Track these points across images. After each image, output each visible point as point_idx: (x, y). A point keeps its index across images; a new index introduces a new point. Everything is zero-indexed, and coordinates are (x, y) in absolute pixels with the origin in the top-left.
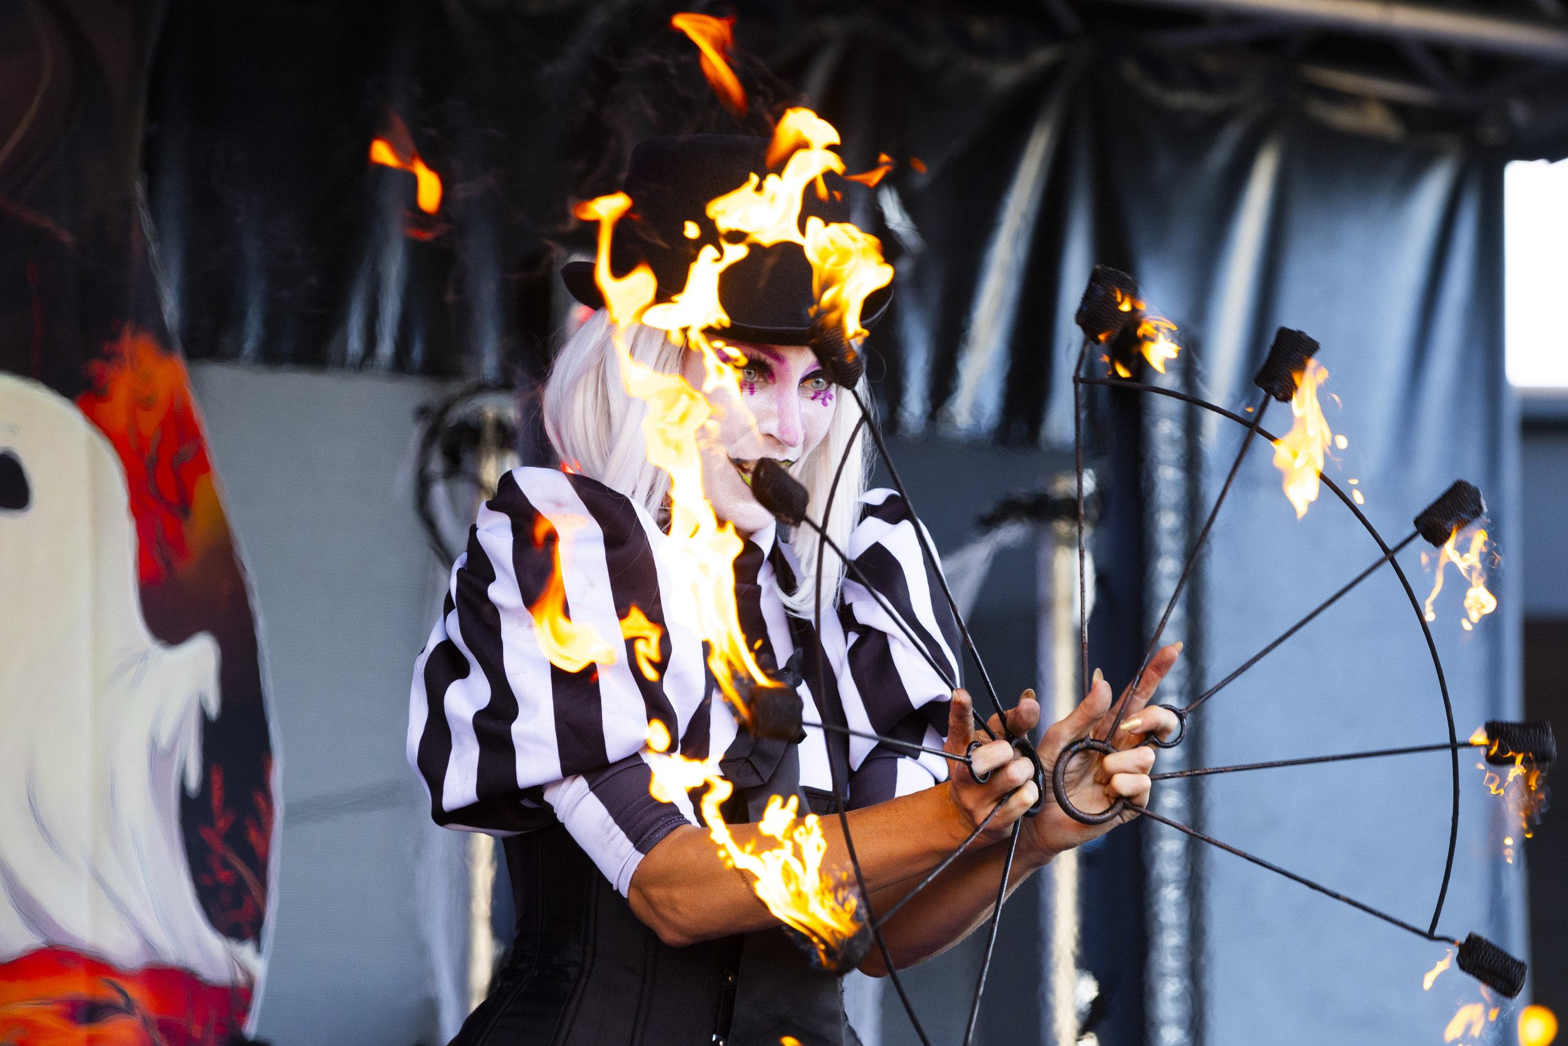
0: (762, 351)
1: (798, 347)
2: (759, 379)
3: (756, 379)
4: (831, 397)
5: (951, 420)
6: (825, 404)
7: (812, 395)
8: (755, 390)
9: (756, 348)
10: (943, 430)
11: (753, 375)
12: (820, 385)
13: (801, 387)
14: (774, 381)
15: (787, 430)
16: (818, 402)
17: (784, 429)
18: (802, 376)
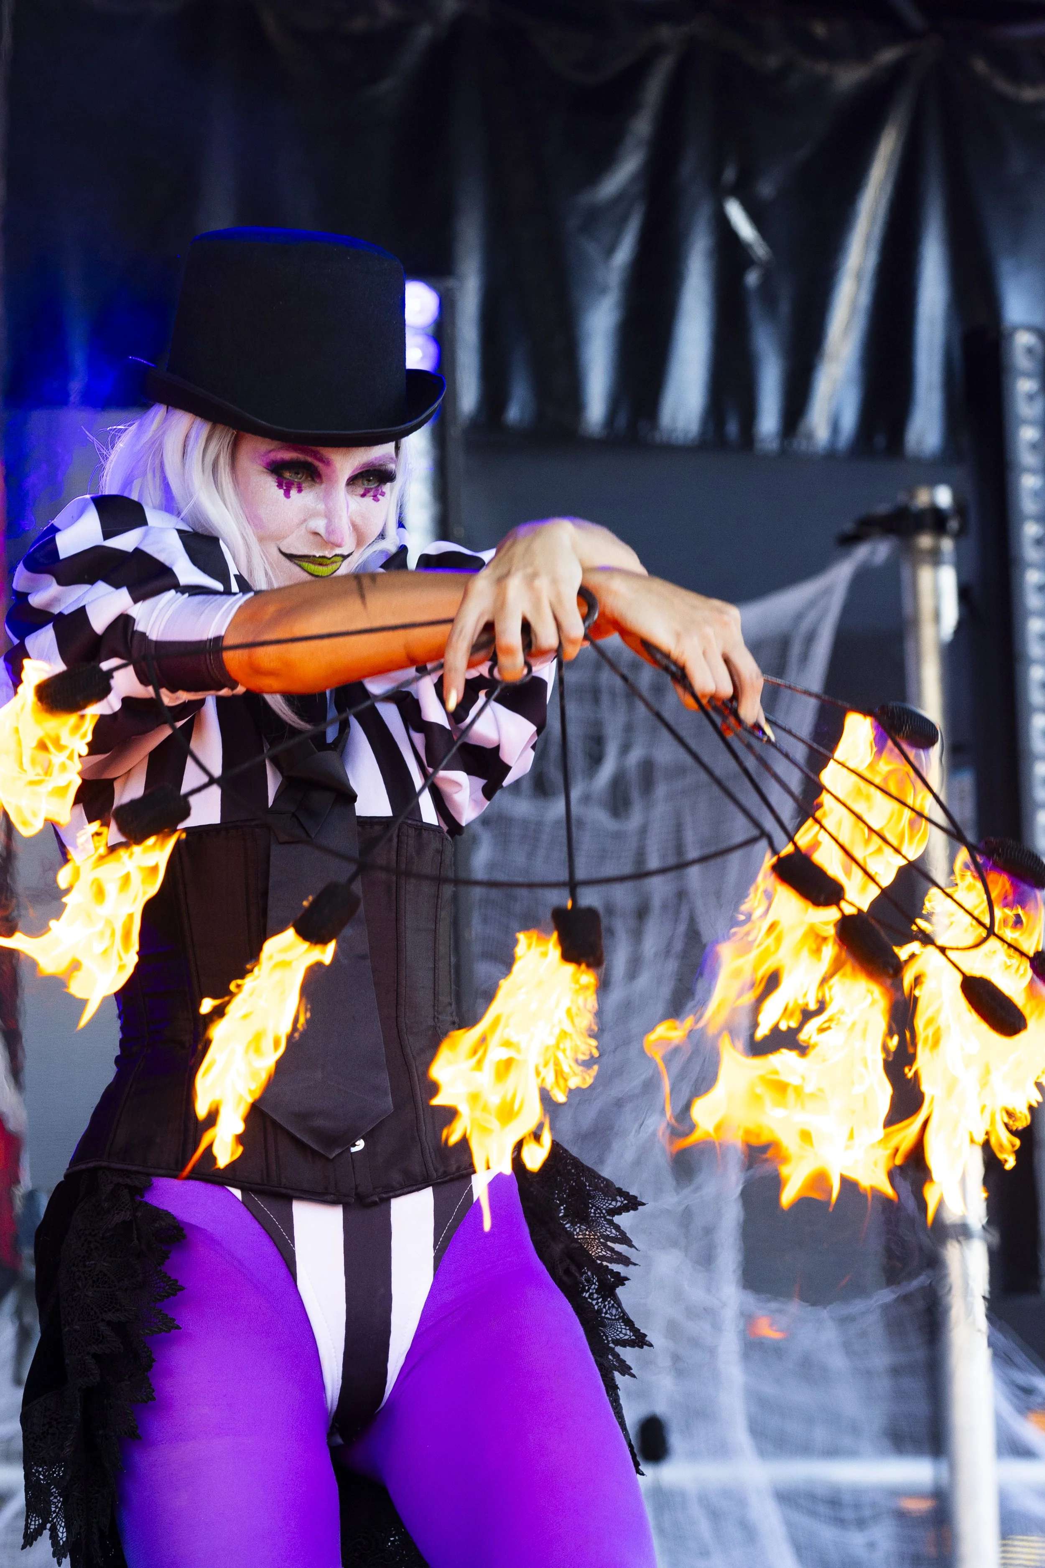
0: (308, 455)
1: (344, 450)
2: (306, 480)
3: (303, 480)
4: (383, 494)
5: (810, 436)
6: (376, 500)
7: (362, 492)
8: (303, 489)
10: (800, 444)
11: (300, 477)
12: (371, 483)
13: (350, 486)
14: (321, 482)
15: (334, 531)
16: (369, 500)
17: (330, 530)
18: (352, 475)
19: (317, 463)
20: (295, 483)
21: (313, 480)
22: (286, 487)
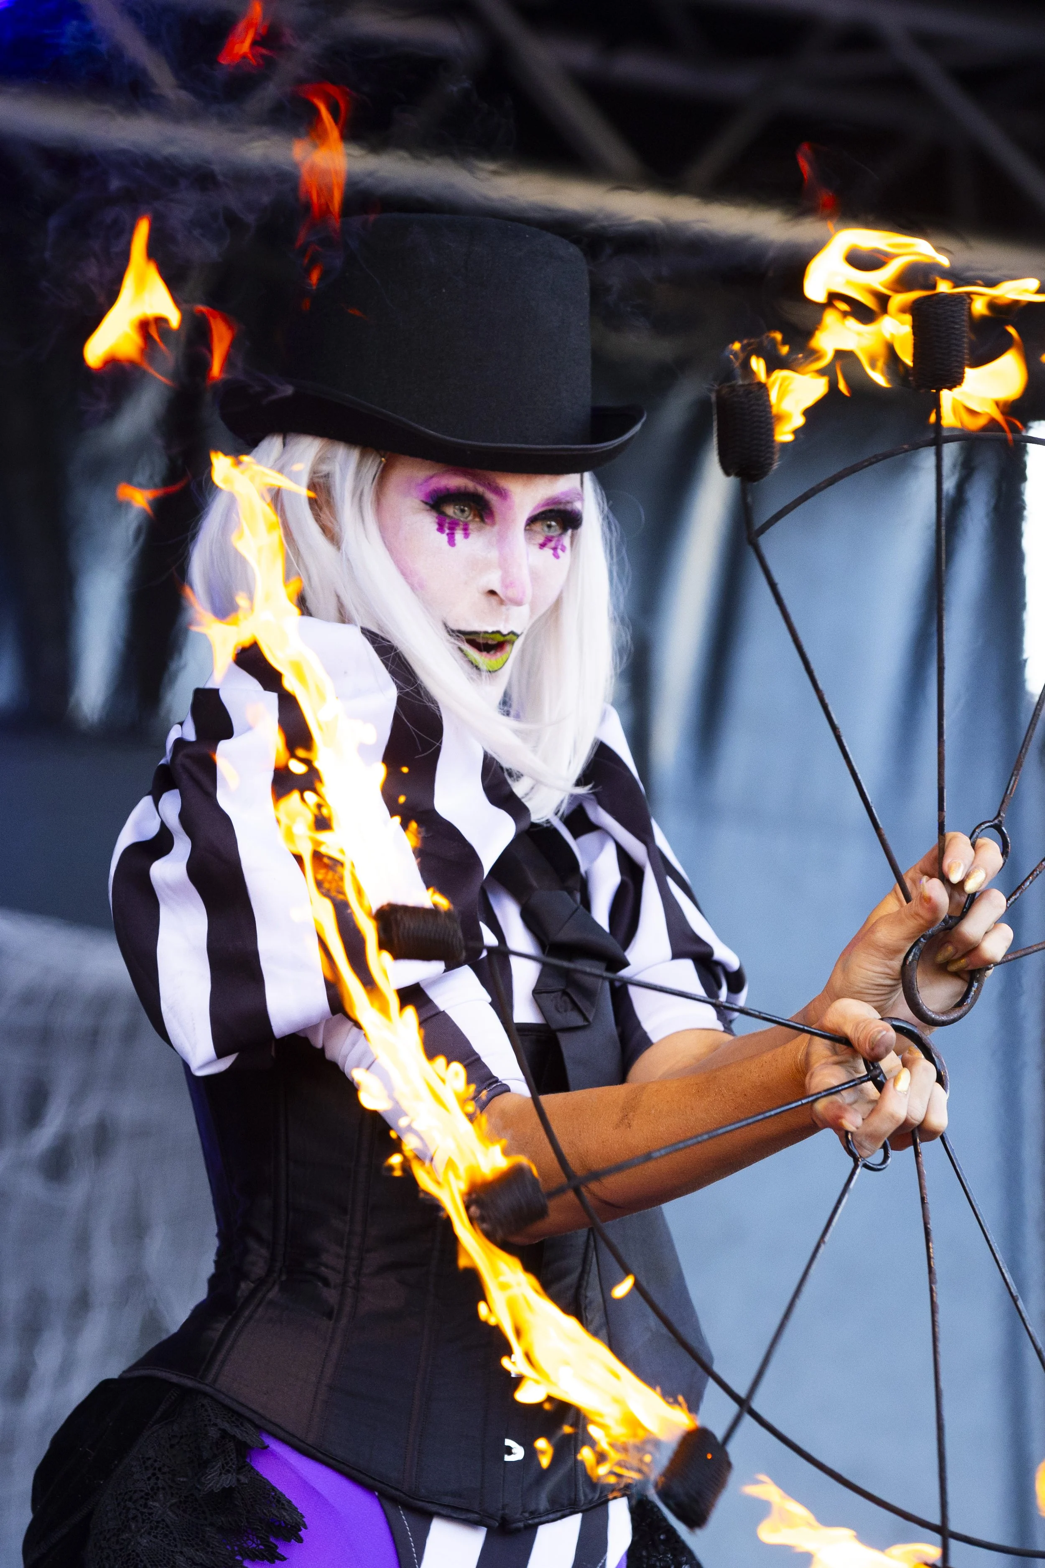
0: (480, 484)
1: (525, 477)
2: (474, 518)
3: (470, 518)
4: (563, 550)
6: (557, 556)
7: (541, 541)
8: (470, 531)
9: (472, 480)
11: (467, 513)
12: (553, 529)
13: (528, 530)
14: (493, 523)
15: (511, 584)
16: (548, 552)
17: (507, 584)
18: (531, 515)
19: (490, 496)
20: (461, 523)
21: (482, 520)
22: (447, 526)
